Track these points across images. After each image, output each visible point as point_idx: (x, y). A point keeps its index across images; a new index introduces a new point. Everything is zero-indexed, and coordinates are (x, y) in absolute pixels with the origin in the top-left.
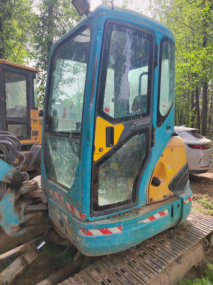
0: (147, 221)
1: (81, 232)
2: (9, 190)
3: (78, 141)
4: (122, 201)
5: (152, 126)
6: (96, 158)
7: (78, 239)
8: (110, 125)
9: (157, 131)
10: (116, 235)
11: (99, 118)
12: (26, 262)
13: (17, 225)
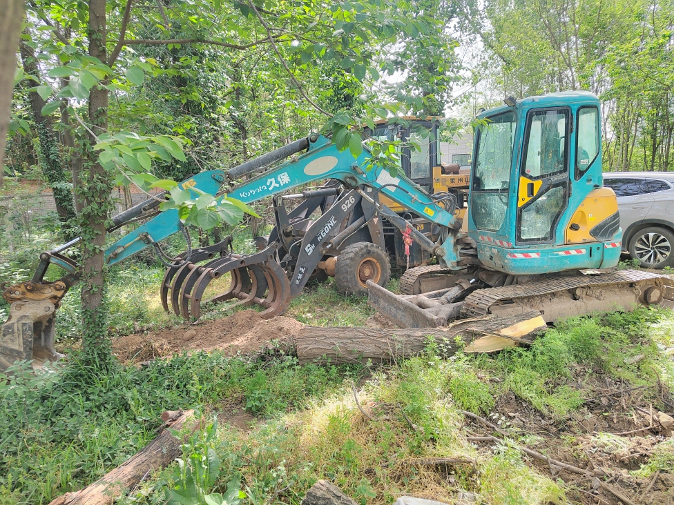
0: (562, 253)
1: (508, 256)
2: (450, 234)
3: (506, 194)
4: (540, 237)
5: (570, 179)
6: (520, 205)
7: (506, 261)
8: (530, 181)
9: (574, 184)
10: (534, 259)
11: (522, 178)
12: (463, 288)
13: (455, 261)
